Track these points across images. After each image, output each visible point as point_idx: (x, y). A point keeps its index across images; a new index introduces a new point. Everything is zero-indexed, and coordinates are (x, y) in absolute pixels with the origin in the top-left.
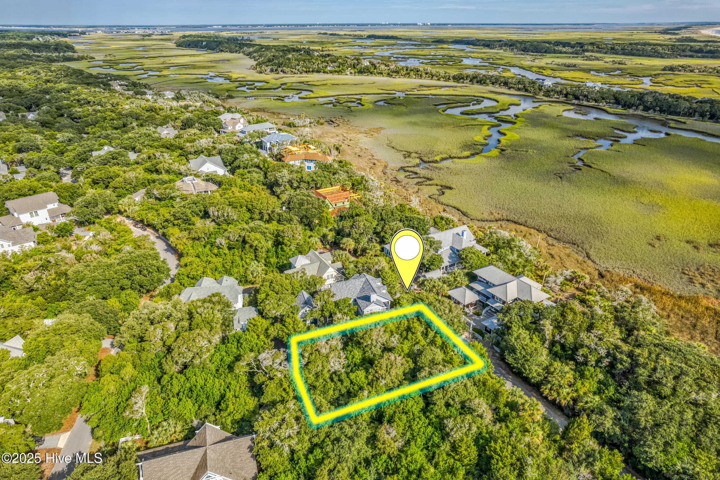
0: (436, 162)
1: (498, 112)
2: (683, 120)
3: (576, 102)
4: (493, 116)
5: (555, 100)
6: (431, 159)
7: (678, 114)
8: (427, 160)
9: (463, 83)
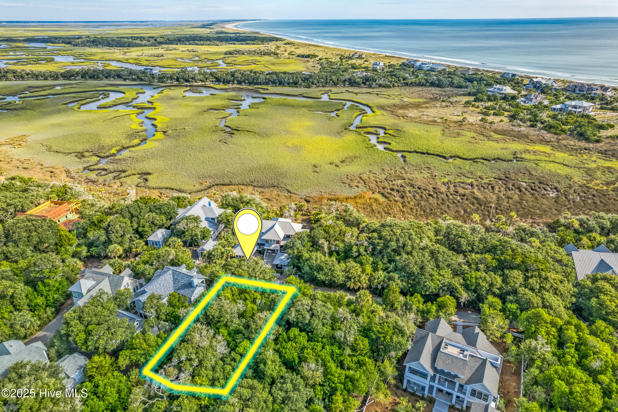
0: (114, 155)
1: (131, 102)
2: (266, 88)
3: (188, 84)
4: (130, 106)
5: (170, 84)
6: (107, 154)
7: (260, 84)
8: (104, 155)
9: (76, 80)
